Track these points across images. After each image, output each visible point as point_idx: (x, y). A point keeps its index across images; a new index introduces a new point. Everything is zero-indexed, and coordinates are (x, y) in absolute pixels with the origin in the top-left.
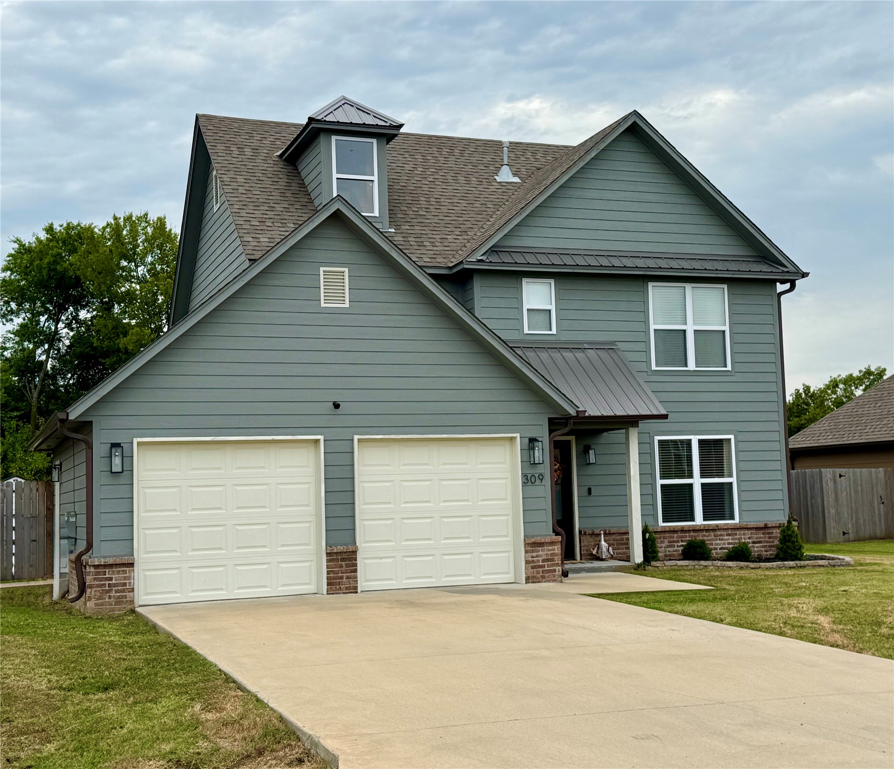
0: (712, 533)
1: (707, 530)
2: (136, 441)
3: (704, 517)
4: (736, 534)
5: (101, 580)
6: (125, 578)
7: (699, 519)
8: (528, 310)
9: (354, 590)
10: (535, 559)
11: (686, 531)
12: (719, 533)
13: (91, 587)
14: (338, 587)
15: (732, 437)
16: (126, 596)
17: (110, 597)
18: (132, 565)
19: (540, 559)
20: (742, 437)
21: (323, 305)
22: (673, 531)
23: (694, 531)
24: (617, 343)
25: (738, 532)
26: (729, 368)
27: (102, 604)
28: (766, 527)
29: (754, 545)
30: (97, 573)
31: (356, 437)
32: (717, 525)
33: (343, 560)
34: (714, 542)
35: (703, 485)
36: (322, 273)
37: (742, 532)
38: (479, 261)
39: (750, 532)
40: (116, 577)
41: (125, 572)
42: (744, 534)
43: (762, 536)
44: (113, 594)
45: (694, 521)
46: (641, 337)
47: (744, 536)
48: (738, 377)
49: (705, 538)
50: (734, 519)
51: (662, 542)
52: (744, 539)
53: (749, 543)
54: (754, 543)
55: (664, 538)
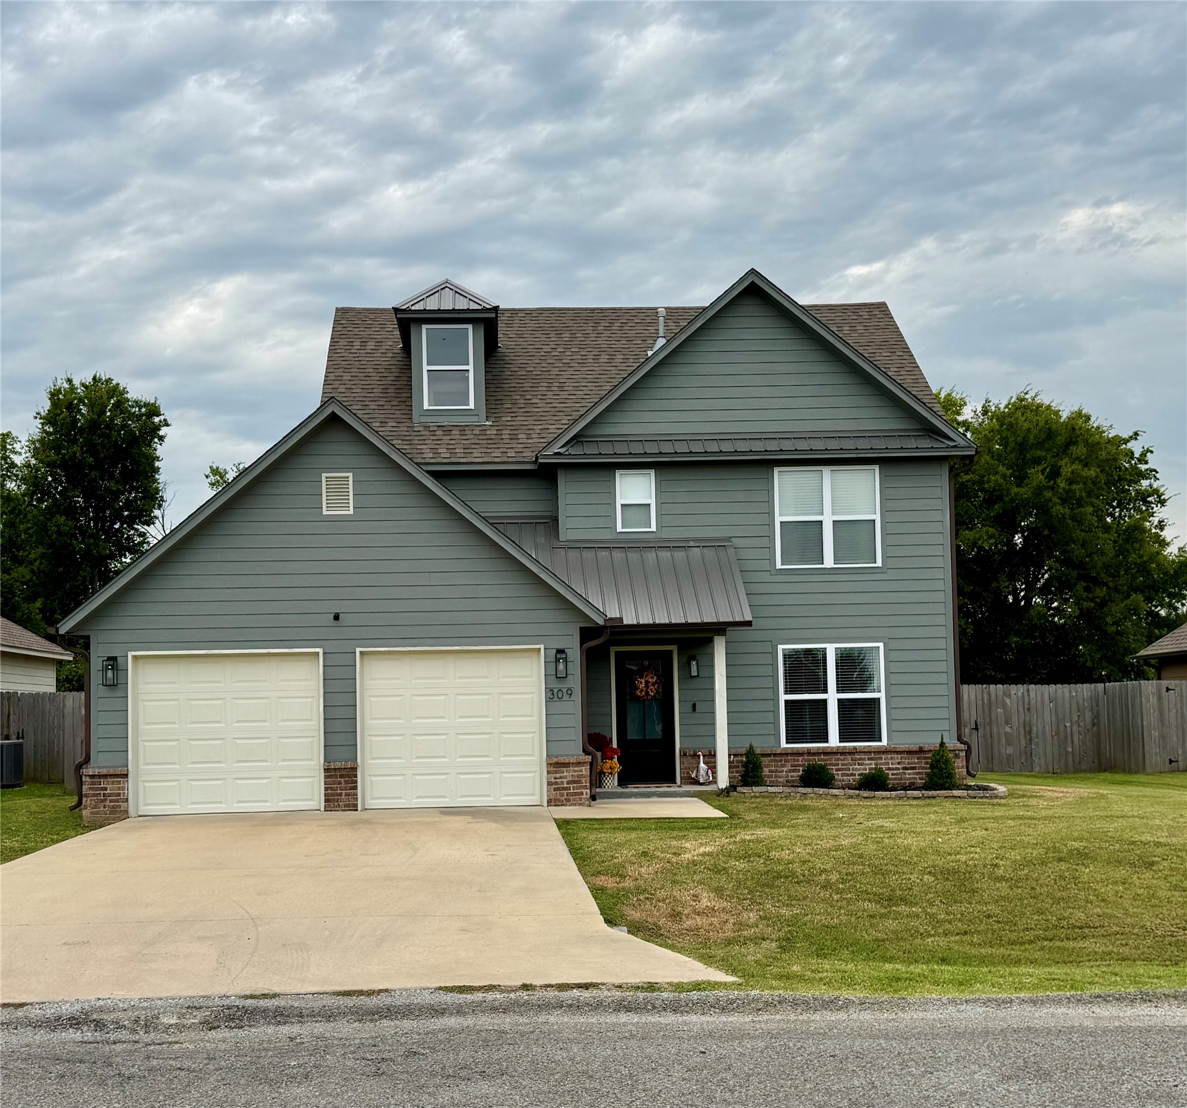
0: (850, 757)
1: (842, 753)
2: (130, 654)
3: (840, 738)
4: (881, 758)
5: (96, 789)
6: (119, 788)
7: (834, 740)
8: (622, 505)
9: (353, 807)
10: (558, 780)
11: (814, 754)
12: (858, 757)
13: (87, 796)
14: (336, 804)
15: (881, 645)
16: (120, 806)
17: (104, 807)
18: (126, 776)
19: (565, 780)
20: (894, 644)
21: (325, 513)
22: (798, 753)
23: (825, 753)
24: (732, 539)
25: (884, 756)
26: (879, 563)
27: (98, 813)
28: (921, 750)
29: (906, 771)
30: (93, 783)
31: (358, 650)
32: (855, 748)
33: (341, 776)
34: (851, 767)
35: (840, 701)
36: (324, 480)
37: (889, 756)
38: (556, 454)
39: (899, 756)
40: (111, 787)
41: (119, 783)
42: (892, 758)
43: (916, 761)
44: (107, 803)
45: (827, 742)
46: (764, 531)
47: (892, 761)
48: (891, 575)
49: (840, 762)
50: (881, 741)
51: (783, 766)
52: (892, 764)
53: (898, 769)
54: (905, 768)
55: (786, 761)
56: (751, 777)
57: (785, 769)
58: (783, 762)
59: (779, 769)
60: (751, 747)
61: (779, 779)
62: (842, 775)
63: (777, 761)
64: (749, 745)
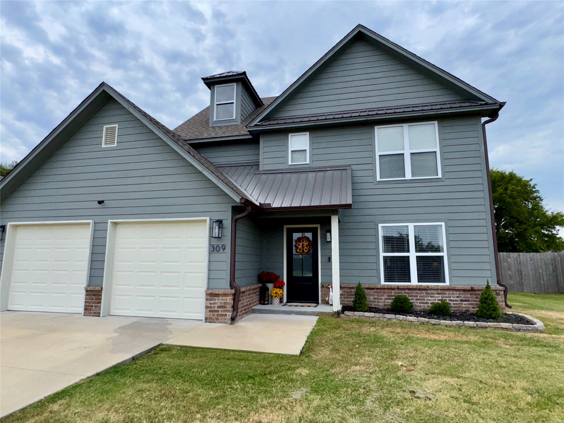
0: (424, 292)
1: (419, 289)
2: (9, 224)
3: (418, 280)
4: (445, 294)
7: (414, 281)
8: (292, 151)
9: (98, 315)
10: (212, 305)
11: (402, 289)
12: (430, 292)
14: (90, 312)
15: (443, 224)
19: (216, 305)
20: (451, 223)
22: (391, 288)
23: (409, 289)
24: (351, 166)
25: (447, 292)
26: (440, 176)
28: (472, 289)
29: (463, 302)
31: (109, 221)
32: (428, 287)
33: (94, 295)
34: (426, 298)
35: (417, 257)
36: (104, 129)
37: (451, 292)
38: (256, 125)
39: (458, 293)
42: (453, 294)
43: (469, 296)
45: (410, 282)
46: (369, 161)
47: (453, 296)
48: (447, 182)
49: (418, 295)
50: (445, 282)
51: (382, 296)
52: (453, 297)
53: (457, 301)
54: (462, 301)
55: (384, 293)
56: (358, 304)
57: (383, 298)
58: (382, 294)
59: (380, 298)
60: (360, 285)
61: (380, 304)
62: (420, 303)
63: (378, 292)
64: (357, 282)
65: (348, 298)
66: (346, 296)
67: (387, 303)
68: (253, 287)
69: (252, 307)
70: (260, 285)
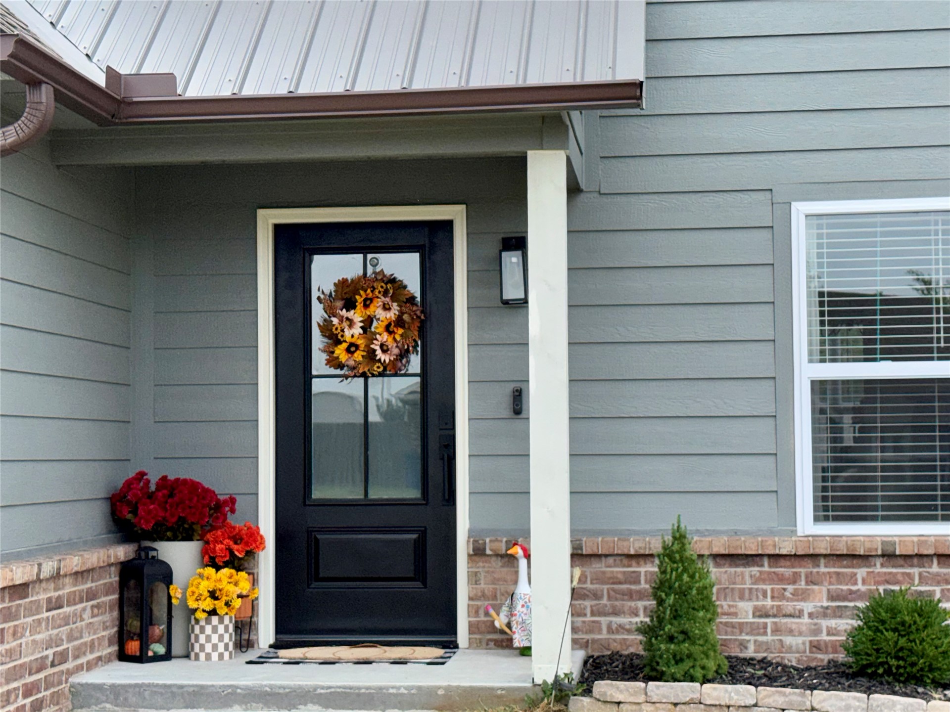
23: (946, 558)
55: (810, 581)
56: (671, 639)
57: (808, 607)
58: (802, 584)
59: (789, 606)
60: (680, 537)
61: (788, 640)
63: (781, 579)
64: (667, 525)
65: (616, 613)
66: (605, 601)
67: (824, 637)
68: (74, 562)
69: (70, 673)
70: (122, 552)
